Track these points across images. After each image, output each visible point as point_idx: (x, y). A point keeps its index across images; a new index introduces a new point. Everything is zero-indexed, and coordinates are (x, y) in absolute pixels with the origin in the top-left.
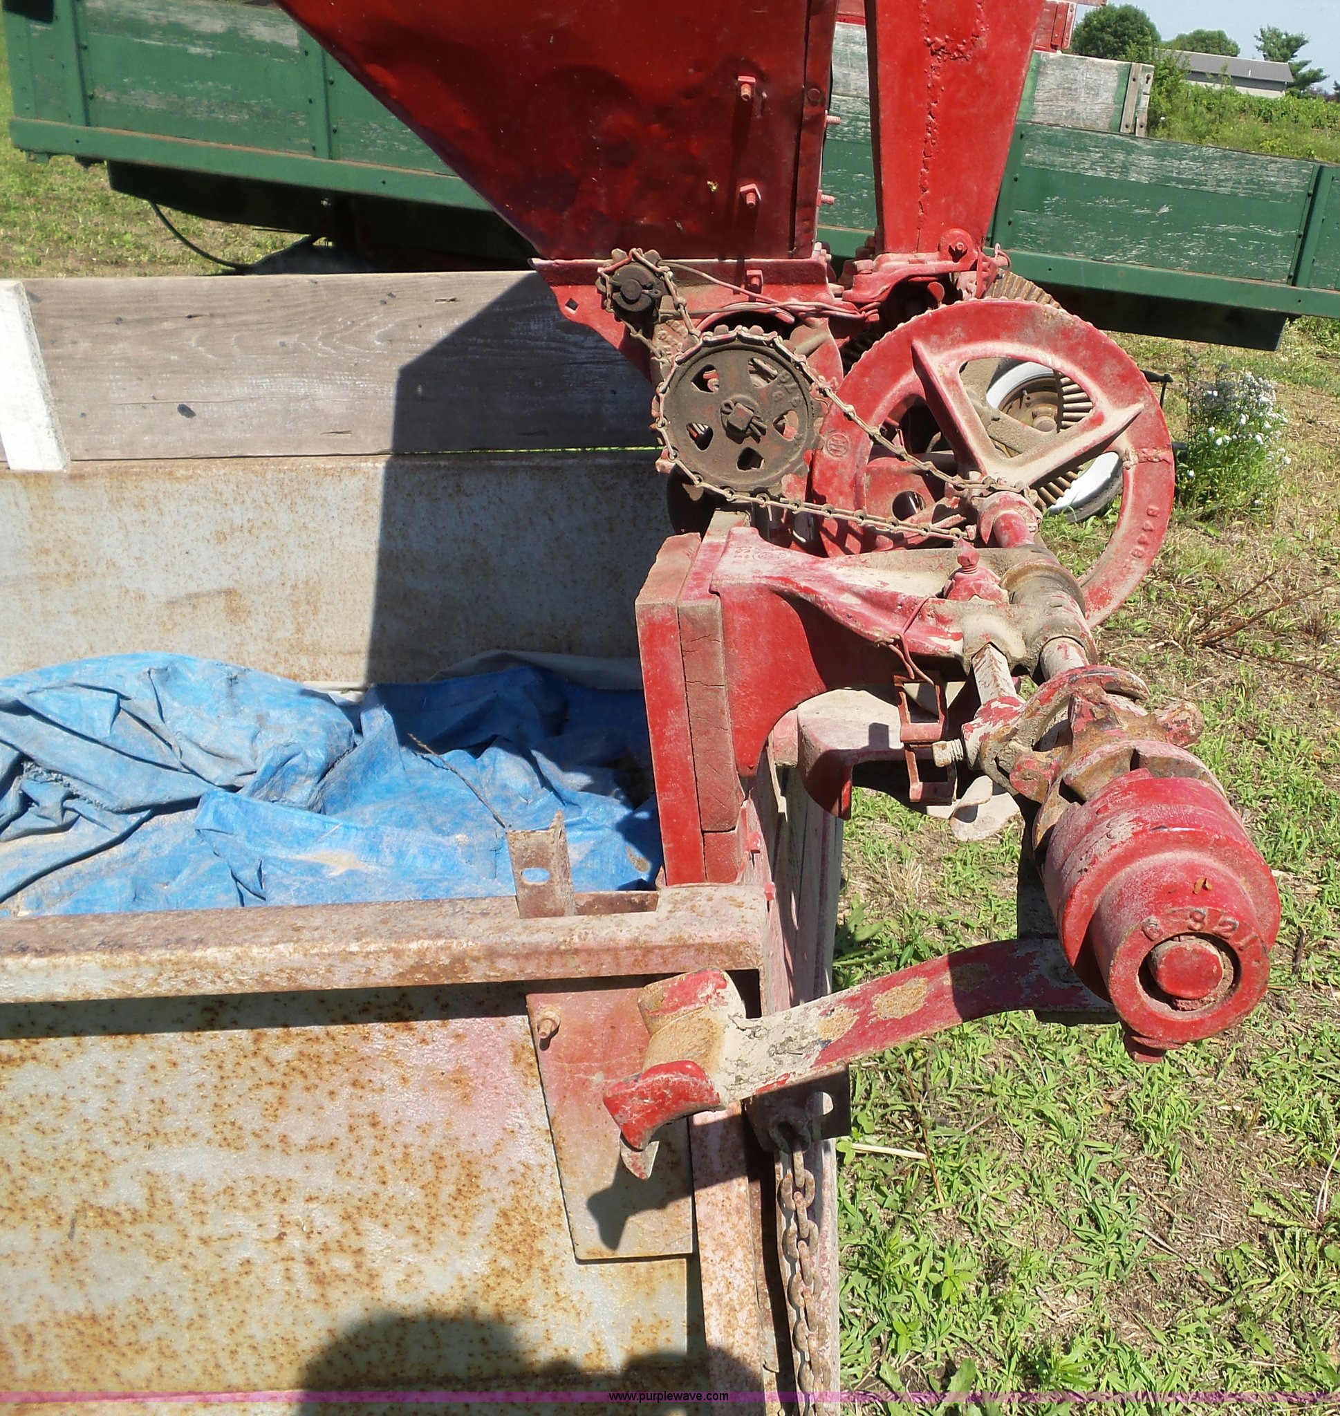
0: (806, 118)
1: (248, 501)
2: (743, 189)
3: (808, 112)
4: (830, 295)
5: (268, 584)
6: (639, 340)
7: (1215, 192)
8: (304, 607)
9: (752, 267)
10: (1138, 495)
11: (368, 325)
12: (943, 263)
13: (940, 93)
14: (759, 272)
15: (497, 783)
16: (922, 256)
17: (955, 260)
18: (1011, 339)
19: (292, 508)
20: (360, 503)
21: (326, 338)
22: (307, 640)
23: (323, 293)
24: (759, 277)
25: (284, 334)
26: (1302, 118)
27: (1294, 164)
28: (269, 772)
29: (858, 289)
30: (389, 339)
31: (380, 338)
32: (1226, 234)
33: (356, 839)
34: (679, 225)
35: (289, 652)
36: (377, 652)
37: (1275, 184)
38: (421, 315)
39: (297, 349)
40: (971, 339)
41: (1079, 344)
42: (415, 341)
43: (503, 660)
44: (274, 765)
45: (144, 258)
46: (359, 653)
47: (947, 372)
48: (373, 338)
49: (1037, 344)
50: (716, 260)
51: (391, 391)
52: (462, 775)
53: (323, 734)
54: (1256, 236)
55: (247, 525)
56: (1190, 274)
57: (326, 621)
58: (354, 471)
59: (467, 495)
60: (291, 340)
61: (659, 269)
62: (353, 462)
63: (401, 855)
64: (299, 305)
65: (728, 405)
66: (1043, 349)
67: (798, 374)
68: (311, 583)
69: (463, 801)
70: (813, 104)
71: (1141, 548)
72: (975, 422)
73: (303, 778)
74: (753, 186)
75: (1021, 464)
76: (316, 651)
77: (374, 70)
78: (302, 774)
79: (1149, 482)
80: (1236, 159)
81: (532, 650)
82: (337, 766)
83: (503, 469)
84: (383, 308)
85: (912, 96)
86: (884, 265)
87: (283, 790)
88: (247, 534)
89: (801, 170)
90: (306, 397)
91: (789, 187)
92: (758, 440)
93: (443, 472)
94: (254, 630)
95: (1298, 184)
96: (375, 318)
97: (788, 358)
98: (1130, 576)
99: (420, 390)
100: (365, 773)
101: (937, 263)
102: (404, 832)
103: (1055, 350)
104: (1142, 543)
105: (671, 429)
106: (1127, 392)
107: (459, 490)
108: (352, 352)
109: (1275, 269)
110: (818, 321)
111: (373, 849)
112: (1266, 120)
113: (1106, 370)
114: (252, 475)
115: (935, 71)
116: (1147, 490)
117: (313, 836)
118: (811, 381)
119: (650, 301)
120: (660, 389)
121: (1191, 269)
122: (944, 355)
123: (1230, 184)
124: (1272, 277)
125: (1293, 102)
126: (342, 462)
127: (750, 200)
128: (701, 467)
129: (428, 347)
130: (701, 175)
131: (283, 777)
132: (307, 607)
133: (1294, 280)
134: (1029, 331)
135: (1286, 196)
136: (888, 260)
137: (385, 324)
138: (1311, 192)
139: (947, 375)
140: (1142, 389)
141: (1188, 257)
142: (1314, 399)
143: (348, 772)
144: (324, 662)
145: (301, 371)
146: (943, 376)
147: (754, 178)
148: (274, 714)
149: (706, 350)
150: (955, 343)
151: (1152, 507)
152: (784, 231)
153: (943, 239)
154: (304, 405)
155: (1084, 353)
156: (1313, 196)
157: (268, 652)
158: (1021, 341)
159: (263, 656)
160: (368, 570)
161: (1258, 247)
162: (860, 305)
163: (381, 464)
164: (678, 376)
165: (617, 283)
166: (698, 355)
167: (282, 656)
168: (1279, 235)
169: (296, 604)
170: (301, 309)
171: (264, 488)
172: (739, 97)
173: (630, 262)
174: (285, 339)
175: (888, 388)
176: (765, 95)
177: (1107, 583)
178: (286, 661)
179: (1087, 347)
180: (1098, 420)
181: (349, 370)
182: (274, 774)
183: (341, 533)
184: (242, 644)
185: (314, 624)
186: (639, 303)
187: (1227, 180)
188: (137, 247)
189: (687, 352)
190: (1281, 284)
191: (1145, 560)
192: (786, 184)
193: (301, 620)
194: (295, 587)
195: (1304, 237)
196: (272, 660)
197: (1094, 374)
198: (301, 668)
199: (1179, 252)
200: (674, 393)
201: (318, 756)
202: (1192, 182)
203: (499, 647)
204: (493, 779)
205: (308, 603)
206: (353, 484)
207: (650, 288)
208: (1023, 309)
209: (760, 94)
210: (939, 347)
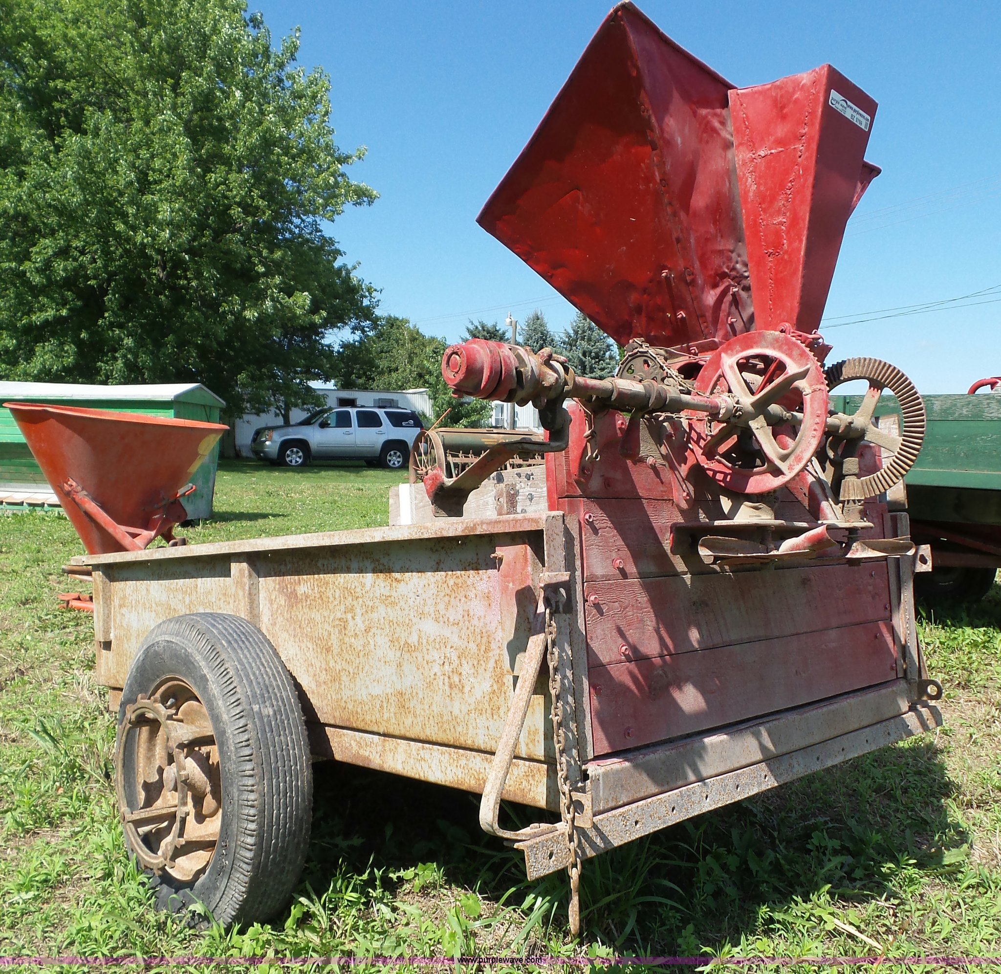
2: (678, 314)
9: (692, 346)
10: (812, 408)
13: (773, 270)
14: (695, 348)
18: (757, 347)
41: (782, 344)
49: (767, 347)
50: (680, 346)
66: (770, 349)
71: (815, 433)
77: (572, 298)
79: (816, 401)
85: (762, 274)
89: (695, 302)
103: (774, 349)
106: (804, 361)
113: (794, 353)
115: (770, 261)
116: (816, 405)
130: (664, 311)
134: (763, 343)
147: (681, 309)
150: (737, 353)
151: (818, 412)
152: (698, 329)
155: (785, 347)
158: (761, 347)
175: (714, 375)
176: (673, 276)
177: (802, 452)
179: (786, 345)
192: (692, 309)
197: (790, 356)
209: (671, 276)
210: (731, 355)
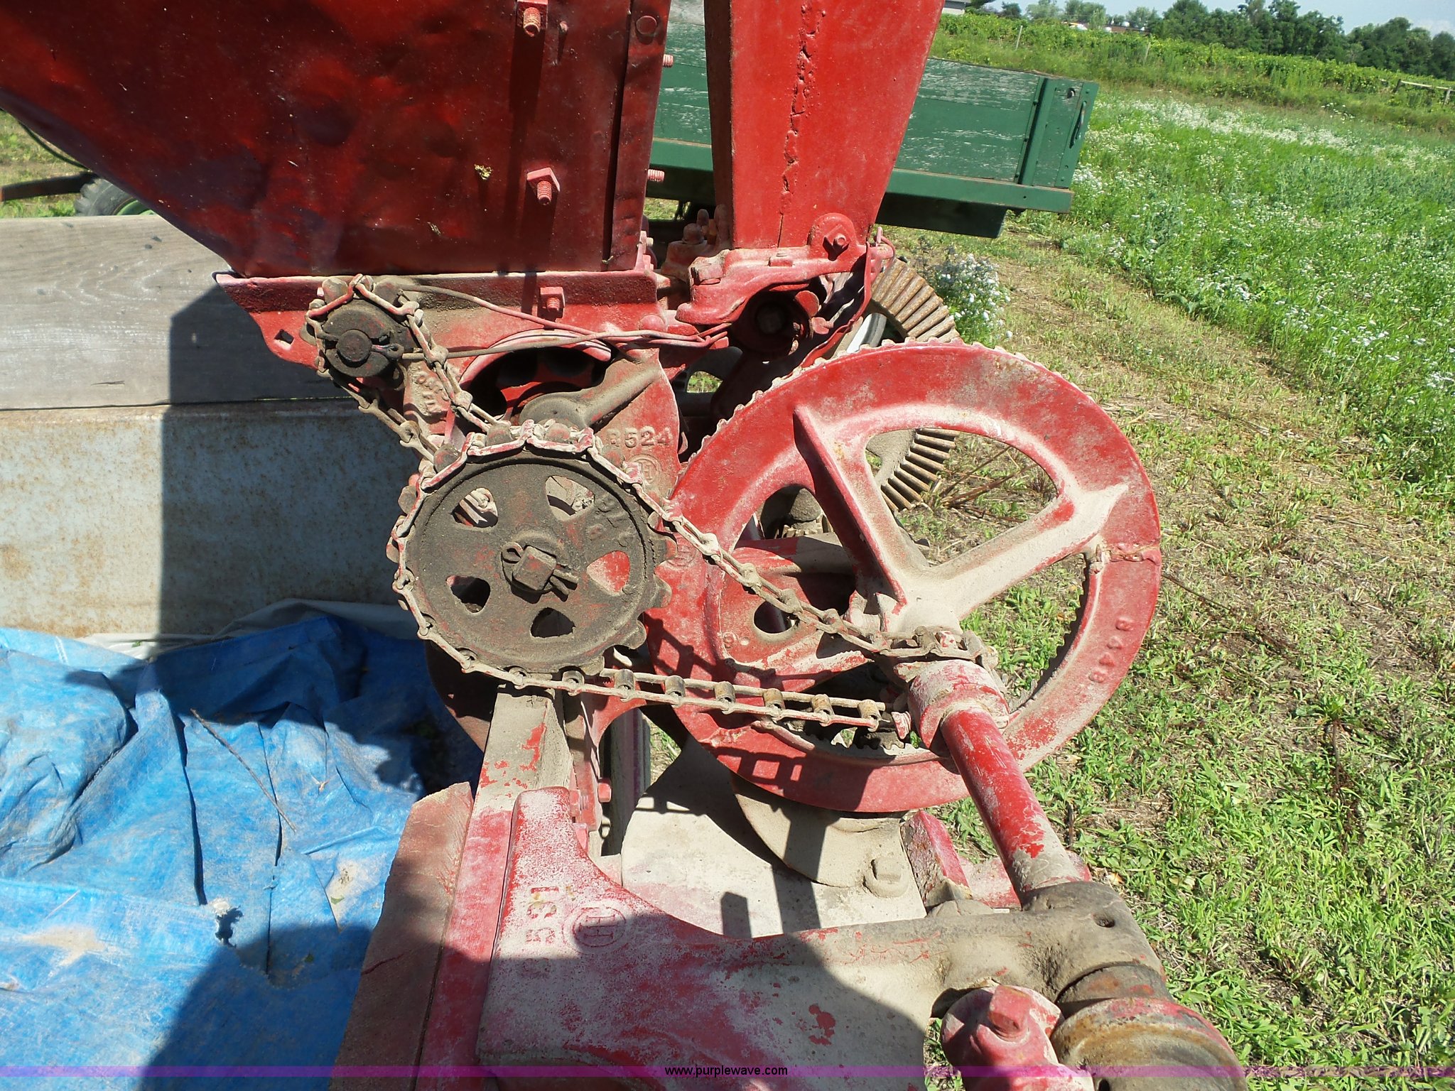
0: (633, 64)
1: (17, 458)
2: (531, 175)
3: (636, 54)
4: (663, 317)
5: (48, 539)
6: (372, 415)
7: (953, 102)
8: (87, 561)
9: (547, 282)
10: (1105, 603)
11: (133, 271)
12: (814, 261)
13: (820, 19)
14: (559, 290)
15: (288, 763)
16: (786, 252)
17: (832, 257)
18: (942, 400)
19: (65, 462)
20: (138, 457)
21: (88, 285)
22: (93, 593)
23: (81, 237)
24: (559, 297)
25: (42, 281)
26: (980, 30)
27: (1022, 77)
28: (9, 804)
29: (699, 304)
30: (158, 285)
31: (149, 284)
32: (963, 138)
33: (96, 910)
34: (434, 228)
35: (75, 605)
36: (169, 601)
37: (1006, 94)
38: (189, 259)
39: (57, 297)
40: (882, 401)
41: (1042, 405)
42: (185, 287)
43: (299, 610)
44: (15, 794)
45: (27, 157)
46: (149, 604)
47: (848, 453)
48: (140, 283)
49: (980, 405)
50: (495, 274)
51: (163, 340)
52: (247, 762)
53: (80, 742)
54: (987, 140)
55: (17, 481)
56: (931, 174)
57: (111, 574)
58: (128, 425)
59: (252, 447)
60: (50, 287)
61: (399, 311)
62: (126, 415)
63: (146, 935)
64: (54, 251)
65: (512, 550)
66: (988, 412)
67: (629, 500)
68: (92, 536)
69: (247, 797)
70: (645, 41)
71: (1103, 671)
72: (886, 520)
73: (53, 801)
74: (547, 171)
75: (949, 576)
76: (102, 603)
78: (51, 797)
79: (1122, 586)
80: (971, 73)
81: (330, 599)
82: (98, 778)
83: (289, 419)
84: (148, 252)
85: (779, 23)
86: (734, 266)
87: (30, 817)
88: (19, 491)
89: (624, 147)
90: (71, 347)
91: (604, 170)
92: (564, 597)
93: (224, 424)
94: (36, 584)
95: (1025, 94)
96: (140, 263)
97: (613, 478)
98: (1084, 706)
99: (194, 338)
100: (134, 776)
101: (807, 262)
102: (151, 902)
103: (1006, 414)
104: (1104, 663)
105: (421, 587)
106: (1107, 468)
107: (243, 442)
108: (118, 300)
109: (1004, 170)
110: (645, 353)
111: (114, 925)
112: (952, 33)
113: (1079, 440)
114: (18, 431)
116: (1118, 599)
117: (41, 911)
118: (650, 510)
119: (385, 362)
120: (398, 531)
121: (932, 170)
122: (843, 424)
123: (966, 94)
124: (1000, 177)
125: (973, 18)
126: (115, 415)
127: (544, 192)
128: (471, 640)
129: (200, 293)
130: (464, 155)
131: (29, 804)
132: (90, 561)
133: (1020, 179)
135: (1015, 104)
136: (740, 259)
137: (152, 269)
138: (1036, 101)
139: (849, 457)
140: (1129, 465)
141: (928, 160)
142: (1013, 269)
143: (110, 782)
144: (113, 614)
145: (64, 321)
146: (843, 459)
147: (550, 156)
148: (28, 715)
149: (474, 467)
150: (859, 407)
151: (1122, 618)
152: (596, 233)
153: (816, 228)
154: (69, 356)
155: (1047, 417)
156: (1038, 105)
157: (52, 605)
158: (956, 402)
159: (48, 609)
160: (153, 523)
161: (989, 150)
162: (703, 327)
163: (156, 418)
164: (427, 508)
165: (331, 336)
166: (461, 475)
167: (69, 608)
168: (1008, 139)
169: (78, 558)
170: (57, 254)
171: (33, 444)
172: (520, 29)
173: (350, 300)
174: (43, 287)
175: (757, 472)
176: (564, 26)
177: (1051, 713)
178: (73, 614)
179: (1054, 408)
180: (1065, 513)
181: (117, 318)
182: (17, 803)
183: (120, 489)
184: (24, 599)
185: (99, 578)
186: (366, 366)
187: (964, 91)
188: (22, 148)
189: (444, 472)
190: (1009, 182)
191: (1106, 686)
192: (598, 167)
193: (85, 573)
194: (76, 541)
195: (1029, 141)
196: (58, 613)
197: (1059, 446)
198: (90, 620)
199: (921, 155)
200: (422, 533)
201: (72, 772)
202: (933, 92)
203: (294, 596)
204: (283, 759)
205: (92, 557)
206: (129, 438)
207: (386, 342)
208: (965, 357)
209: (556, 25)
210: (834, 412)
